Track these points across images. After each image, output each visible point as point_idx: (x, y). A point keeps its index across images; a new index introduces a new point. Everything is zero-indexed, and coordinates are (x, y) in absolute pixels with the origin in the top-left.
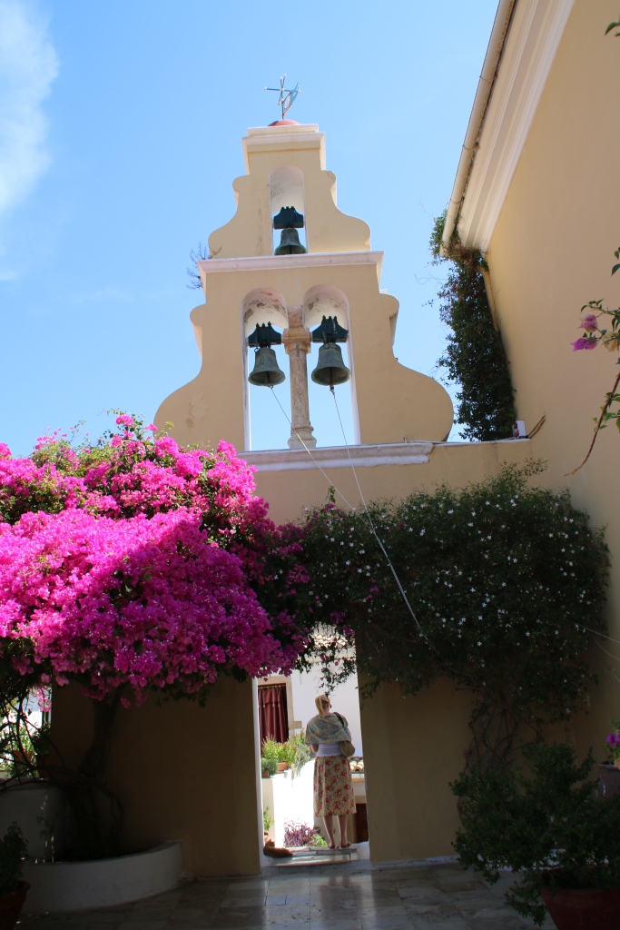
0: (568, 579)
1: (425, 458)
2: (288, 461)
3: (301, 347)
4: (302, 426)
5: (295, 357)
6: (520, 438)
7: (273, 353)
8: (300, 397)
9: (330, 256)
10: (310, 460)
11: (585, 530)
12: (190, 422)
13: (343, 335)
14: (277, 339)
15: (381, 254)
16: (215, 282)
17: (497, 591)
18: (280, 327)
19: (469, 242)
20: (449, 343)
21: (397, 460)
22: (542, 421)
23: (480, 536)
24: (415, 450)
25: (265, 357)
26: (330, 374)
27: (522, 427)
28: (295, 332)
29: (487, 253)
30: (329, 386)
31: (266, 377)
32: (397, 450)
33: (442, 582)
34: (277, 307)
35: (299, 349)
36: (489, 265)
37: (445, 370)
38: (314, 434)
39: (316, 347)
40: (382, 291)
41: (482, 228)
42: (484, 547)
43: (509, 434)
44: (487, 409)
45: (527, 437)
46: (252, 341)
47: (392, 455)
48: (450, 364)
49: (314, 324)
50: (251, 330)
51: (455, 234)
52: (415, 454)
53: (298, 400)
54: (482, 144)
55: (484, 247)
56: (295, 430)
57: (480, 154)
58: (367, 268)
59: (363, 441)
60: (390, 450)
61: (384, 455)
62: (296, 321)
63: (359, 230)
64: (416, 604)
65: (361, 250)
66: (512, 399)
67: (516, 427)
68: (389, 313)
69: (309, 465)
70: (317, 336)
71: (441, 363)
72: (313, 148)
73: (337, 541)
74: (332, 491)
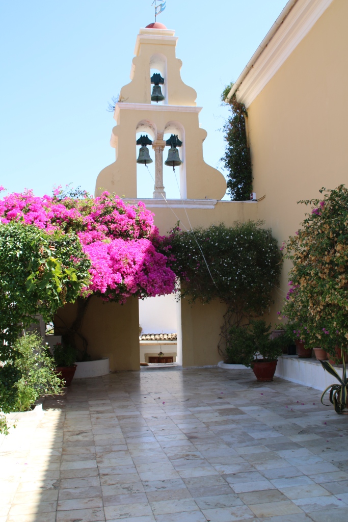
0: (268, 265)
1: (213, 207)
2: (156, 204)
3: (161, 149)
4: (159, 187)
5: (158, 153)
6: (253, 200)
7: (147, 149)
8: (159, 172)
9: (178, 107)
10: (166, 204)
11: (276, 247)
12: (113, 182)
13: (180, 144)
14: (150, 143)
15: (201, 108)
16: (124, 115)
17: (243, 269)
18: (151, 138)
20: (227, 151)
21: (201, 206)
22: (264, 197)
23: (238, 248)
24: (209, 203)
25: (144, 151)
26: (173, 162)
27: (254, 196)
28: (159, 142)
29: (248, 109)
30: (172, 167)
31: (144, 160)
32: (202, 203)
33: (223, 263)
35: (159, 150)
36: (248, 114)
37: (223, 163)
38: (164, 190)
39: (167, 148)
40: (200, 127)
41: (248, 97)
42: (239, 252)
43: (249, 199)
44: (239, 182)
45: (256, 201)
46: (139, 142)
47: (200, 204)
48: (226, 160)
49: (167, 137)
50: (138, 137)
52: (209, 205)
53: (159, 174)
54: (255, 66)
55: (247, 106)
56: (156, 188)
57: (253, 70)
58: (194, 114)
59: (188, 198)
60: (199, 202)
61: (196, 204)
62: (160, 137)
63: (191, 94)
64: (212, 271)
65: (193, 106)
66: (252, 181)
67: (252, 195)
68: (203, 135)
69: (164, 206)
70: (169, 143)
71: (222, 159)
72: (172, 44)
73: (185, 245)
74: (179, 222)
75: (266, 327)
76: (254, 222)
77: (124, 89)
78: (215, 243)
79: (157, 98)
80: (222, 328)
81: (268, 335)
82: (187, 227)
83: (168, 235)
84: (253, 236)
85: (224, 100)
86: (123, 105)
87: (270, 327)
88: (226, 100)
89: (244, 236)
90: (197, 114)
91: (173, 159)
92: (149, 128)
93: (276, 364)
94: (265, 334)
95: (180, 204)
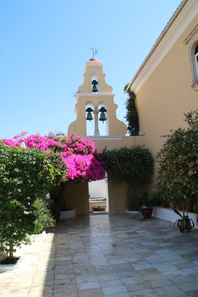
0: (147, 165)
1: (121, 139)
2: (95, 138)
4: (97, 130)
6: (140, 136)
7: (91, 114)
8: (96, 124)
9: (104, 94)
10: (100, 138)
11: (151, 157)
12: (75, 129)
13: (106, 111)
14: (92, 111)
15: (115, 95)
16: (80, 99)
17: (136, 167)
18: (93, 108)
19: (132, 91)
20: (127, 113)
22: (145, 134)
23: (133, 157)
24: (120, 137)
25: (89, 115)
26: (103, 119)
27: (140, 133)
28: (96, 110)
29: (136, 95)
30: (102, 121)
31: (90, 118)
32: (117, 137)
33: (127, 165)
34: (92, 104)
35: (96, 114)
36: (136, 97)
37: (125, 119)
38: (99, 132)
39: (100, 113)
40: (115, 103)
41: (136, 89)
42: (134, 159)
43: (138, 135)
44: (133, 127)
45: (141, 136)
46: (87, 111)
47: (115, 138)
48: (126, 118)
49: (100, 108)
50: (87, 108)
51: (129, 89)
54: (138, 76)
55: (135, 93)
56: (95, 131)
57: (137, 77)
58: (112, 97)
59: (110, 135)
62: (96, 108)
63: (110, 88)
64: (122, 168)
65: (111, 94)
66: (139, 127)
68: (116, 106)
69: (99, 139)
70: (100, 110)
71: (125, 117)
72: (101, 67)
73: (109, 157)
74: (106, 146)
75: (147, 193)
76: (141, 146)
77: (80, 87)
78: (123, 156)
79: (95, 90)
80: (127, 194)
81: (148, 197)
82: (110, 148)
83: (101, 152)
84: (140, 152)
85: (125, 91)
86: (80, 94)
87: (149, 193)
88: (126, 91)
89: (136, 152)
90: (113, 97)
91: (103, 118)
92: (91, 104)
93: (152, 211)
94: (147, 197)
95: (106, 138)
